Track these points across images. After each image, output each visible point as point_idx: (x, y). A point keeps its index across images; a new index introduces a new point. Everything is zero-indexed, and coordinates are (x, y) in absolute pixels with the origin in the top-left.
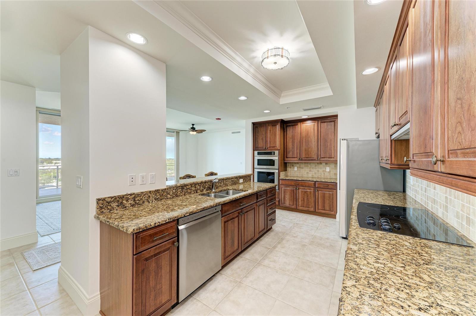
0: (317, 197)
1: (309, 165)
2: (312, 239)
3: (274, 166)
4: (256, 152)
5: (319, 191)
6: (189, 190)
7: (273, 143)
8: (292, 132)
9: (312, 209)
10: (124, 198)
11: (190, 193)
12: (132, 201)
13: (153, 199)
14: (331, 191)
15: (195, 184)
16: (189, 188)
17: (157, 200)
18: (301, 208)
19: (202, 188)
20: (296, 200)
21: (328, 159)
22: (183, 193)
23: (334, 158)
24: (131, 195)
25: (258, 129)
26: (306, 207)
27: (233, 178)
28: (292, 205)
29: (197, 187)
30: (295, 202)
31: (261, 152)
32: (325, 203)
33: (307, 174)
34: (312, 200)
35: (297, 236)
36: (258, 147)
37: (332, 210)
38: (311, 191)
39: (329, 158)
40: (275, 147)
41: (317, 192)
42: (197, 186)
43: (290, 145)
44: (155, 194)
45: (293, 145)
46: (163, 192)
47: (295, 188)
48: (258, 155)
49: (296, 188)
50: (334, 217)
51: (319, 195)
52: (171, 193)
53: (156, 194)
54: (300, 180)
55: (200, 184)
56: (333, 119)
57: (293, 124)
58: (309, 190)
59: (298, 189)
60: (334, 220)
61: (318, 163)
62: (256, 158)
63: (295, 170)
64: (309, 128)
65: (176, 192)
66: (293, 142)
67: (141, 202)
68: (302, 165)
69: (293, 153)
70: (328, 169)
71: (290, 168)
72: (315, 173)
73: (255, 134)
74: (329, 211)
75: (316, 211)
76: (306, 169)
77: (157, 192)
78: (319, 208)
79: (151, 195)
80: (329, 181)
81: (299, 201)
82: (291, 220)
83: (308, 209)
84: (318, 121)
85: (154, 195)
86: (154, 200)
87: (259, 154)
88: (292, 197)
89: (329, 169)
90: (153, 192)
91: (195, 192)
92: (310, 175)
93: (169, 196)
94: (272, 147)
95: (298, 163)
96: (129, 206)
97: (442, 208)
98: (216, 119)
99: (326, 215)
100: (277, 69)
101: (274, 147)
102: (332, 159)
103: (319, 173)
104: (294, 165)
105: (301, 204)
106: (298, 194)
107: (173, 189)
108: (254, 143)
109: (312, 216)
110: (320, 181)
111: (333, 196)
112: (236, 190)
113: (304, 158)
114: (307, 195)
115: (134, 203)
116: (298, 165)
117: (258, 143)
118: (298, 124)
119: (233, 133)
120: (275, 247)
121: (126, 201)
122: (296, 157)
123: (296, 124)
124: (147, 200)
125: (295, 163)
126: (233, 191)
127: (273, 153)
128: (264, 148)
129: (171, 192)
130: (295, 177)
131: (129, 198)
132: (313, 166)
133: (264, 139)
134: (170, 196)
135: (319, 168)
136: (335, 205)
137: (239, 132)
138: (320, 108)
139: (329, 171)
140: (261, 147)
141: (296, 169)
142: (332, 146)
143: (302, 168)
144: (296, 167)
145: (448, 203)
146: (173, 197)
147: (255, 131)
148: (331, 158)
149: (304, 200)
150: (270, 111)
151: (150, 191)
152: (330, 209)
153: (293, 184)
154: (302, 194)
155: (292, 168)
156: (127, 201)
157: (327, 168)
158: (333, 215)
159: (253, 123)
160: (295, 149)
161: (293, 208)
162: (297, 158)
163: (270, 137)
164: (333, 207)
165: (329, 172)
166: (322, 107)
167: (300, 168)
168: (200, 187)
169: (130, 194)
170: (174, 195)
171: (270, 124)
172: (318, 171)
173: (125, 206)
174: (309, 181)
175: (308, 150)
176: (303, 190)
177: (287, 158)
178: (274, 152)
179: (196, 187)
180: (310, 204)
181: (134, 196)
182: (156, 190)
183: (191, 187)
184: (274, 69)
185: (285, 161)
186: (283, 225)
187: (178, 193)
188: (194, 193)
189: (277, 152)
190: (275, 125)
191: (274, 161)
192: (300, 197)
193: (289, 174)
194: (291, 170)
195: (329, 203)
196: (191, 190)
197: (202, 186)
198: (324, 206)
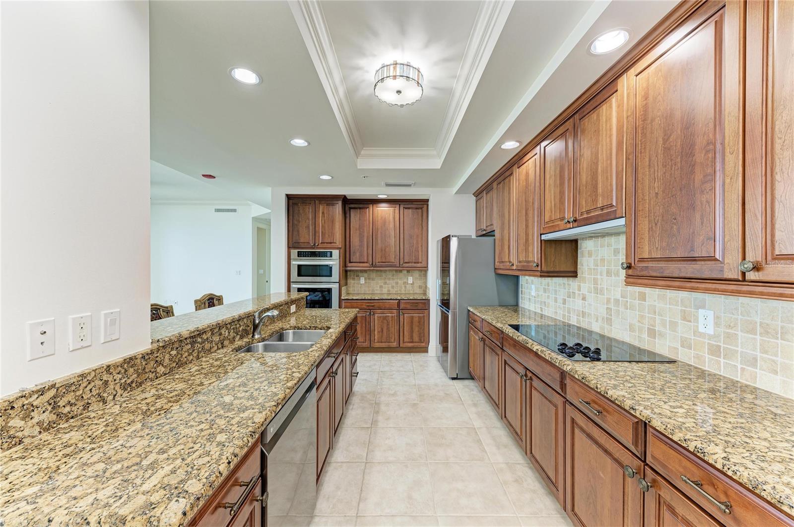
0: (402, 323)
1: (384, 274)
2: (419, 391)
3: (331, 276)
4: (294, 252)
5: (405, 315)
6: (208, 342)
7: (329, 235)
8: (360, 219)
9: (395, 344)
10: (13, 408)
11: (209, 351)
12: (47, 413)
13: (117, 387)
14: (421, 312)
15: (220, 327)
16: (207, 338)
17: (129, 389)
18: (377, 345)
19: (232, 334)
20: (369, 333)
21: (413, 264)
22: (195, 355)
23: (421, 263)
24: (42, 392)
25: (299, 208)
26: (385, 342)
27: (282, 305)
28: (363, 342)
29: (223, 333)
30: (368, 337)
31: (308, 252)
32: (413, 332)
33: (380, 288)
34: (394, 329)
35: (395, 391)
36: (299, 243)
37: (423, 341)
38: (394, 315)
39: (415, 263)
40: (333, 243)
41: (402, 317)
42: (223, 331)
43: (355, 241)
44: (123, 371)
45: (361, 241)
46: (146, 360)
47: (368, 313)
48: (298, 256)
49: (370, 313)
50: (425, 350)
51: (405, 320)
52: (167, 361)
53: (126, 371)
54: (377, 298)
55: (229, 326)
56: (421, 205)
57: (361, 206)
58: (390, 315)
59: (374, 314)
60: (426, 354)
61: (396, 271)
62: (294, 263)
63: (361, 283)
64: (386, 216)
65: (179, 356)
66: (361, 237)
67: (77, 407)
68: (373, 275)
69: (361, 255)
70: (410, 280)
71: (353, 280)
72: (393, 287)
73: (293, 216)
74: (418, 342)
75: (401, 346)
76: (379, 282)
77: (129, 363)
78: (405, 341)
79: (112, 376)
80: (419, 298)
81: (374, 334)
82: (370, 367)
83: (389, 345)
84: (400, 205)
85: (120, 376)
86: (120, 392)
87: (300, 254)
88: (364, 329)
89: (412, 279)
90: (116, 366)
91: (220, 346)
92: (385, 291)
93: (161, 370)
94: (327, 243)
95: (365, 271)
96: (36, 433)
97: (599, 321)
98: (203, 175)
99: (414, 350)
100: (394, 103)
101: (331, 243)
102: (419, 265)
103: (397, 286)
104: (360, 274)
105: (378, 338)
106: (373, 323)
107: (172, 349)
108: (291, 233)
109: (394, 354)
110: (406, 298)
111: (424, 319)
112: (301, 329)
113: (379, 262)
114: (388, 322)
115: (55, 416)
116: (366, 275)
117: (299, 236)
118: (370, 207)
119: (218, 210)
120: (374, 422)
121: (23, 419)
122: (366, 261)
123: (366, 206)
124: (99, 395)
125: (362, 271)
126: (294, 332)
127: (329, 254)
128: (312, 245)
129: (167, 356)
130: (361, 294)
131: (35, 404)
132: (390, 275)
133: (311, 228)
134: (163, 369)
135: (398, 278)
136: (426, 334)
137: (235, 211)
138: (409, 185)
139: (411, 282)
140: (304, 243)
141: (362, 281)
142: (420, 246)
143: (373, 279)
144: (363, 278)
145: (613, 315)
146: (171, 370)
147: (293, 212)
148: (418, 263)
149: (383, 331)
150: (332, 177)
151: (109, 366)
152: (420, 340)
153: (365, 307)
154: (380, 321)
155: (356, 279)
156: (27, 417)
157: (409, 278)
158: (423, 348)
159: (287, 195)
160: (364, 248)
161: (364, 346)
162: (367, 263)
163: (322, 226)
164: (424, 336)
165: (412, 284)
166: (412, 185)
167: (369, 279)
168: (229, 333)
169: (38, 391)
170: (174, 365)
171: (323, 202)
172: (397, 283)
173: (18, 437)
174: (391, 299)
175: (385, 250)
176: (380, 315)
177: (350, 262)
178: (331, 252)
179: (221, 334)
180: (392, 336)
181: (53, 392)
182: (125, 360)
183: (213, 334)
184: (388, 102)
185: (347, 267)
186: (363, 380)
187: (184, 356)
188: (218, 349)
189: (336, 253)
190: (333, 205)
191: (332, 267)
192: (376, 327)
193: (351, 290)
194: (354, 284)
195: (419, 331)
196: (212, 341)
197: (233, 329)
198: (412, 337)
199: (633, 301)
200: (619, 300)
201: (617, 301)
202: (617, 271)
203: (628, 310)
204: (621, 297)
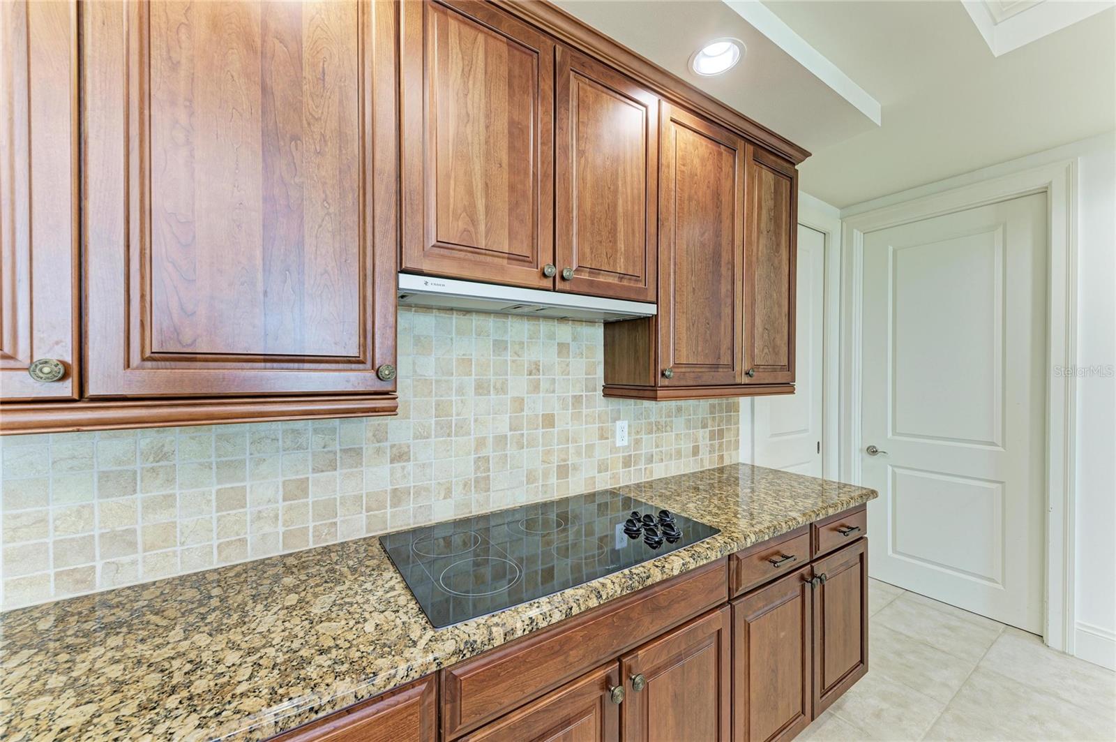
199: (534, 431)
200: (506, 436)
201: (501, 440)
202: (503, 383)
203: (525, 449)
204: (511, 430)
